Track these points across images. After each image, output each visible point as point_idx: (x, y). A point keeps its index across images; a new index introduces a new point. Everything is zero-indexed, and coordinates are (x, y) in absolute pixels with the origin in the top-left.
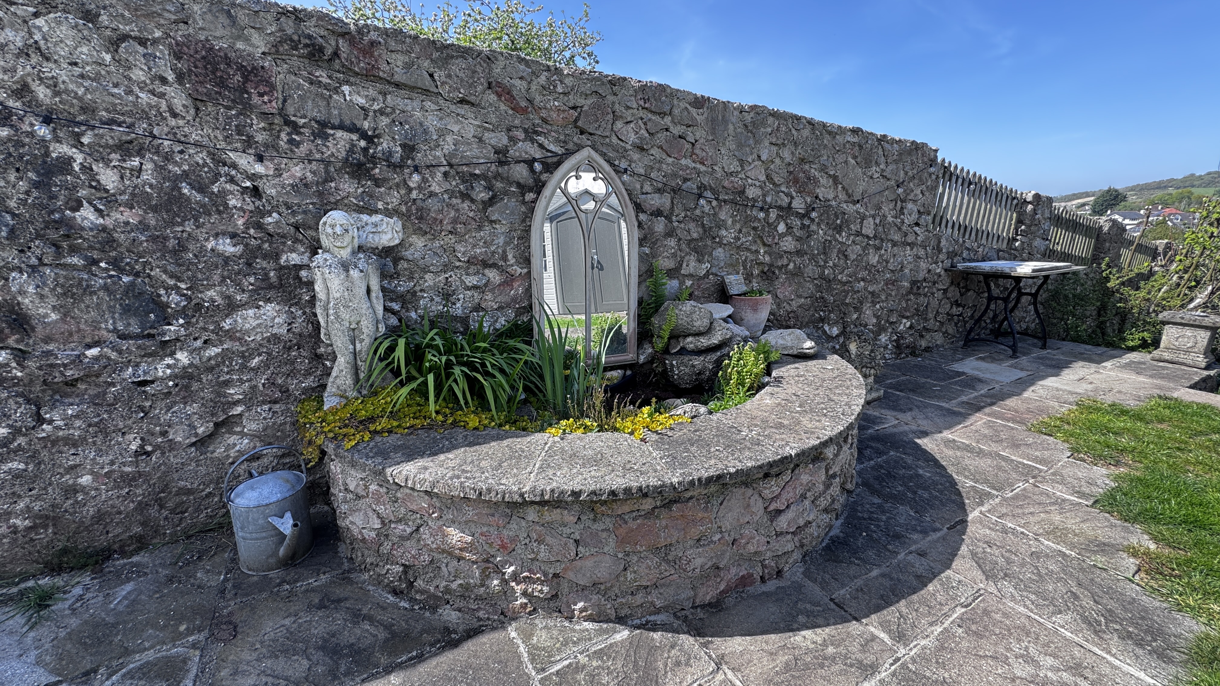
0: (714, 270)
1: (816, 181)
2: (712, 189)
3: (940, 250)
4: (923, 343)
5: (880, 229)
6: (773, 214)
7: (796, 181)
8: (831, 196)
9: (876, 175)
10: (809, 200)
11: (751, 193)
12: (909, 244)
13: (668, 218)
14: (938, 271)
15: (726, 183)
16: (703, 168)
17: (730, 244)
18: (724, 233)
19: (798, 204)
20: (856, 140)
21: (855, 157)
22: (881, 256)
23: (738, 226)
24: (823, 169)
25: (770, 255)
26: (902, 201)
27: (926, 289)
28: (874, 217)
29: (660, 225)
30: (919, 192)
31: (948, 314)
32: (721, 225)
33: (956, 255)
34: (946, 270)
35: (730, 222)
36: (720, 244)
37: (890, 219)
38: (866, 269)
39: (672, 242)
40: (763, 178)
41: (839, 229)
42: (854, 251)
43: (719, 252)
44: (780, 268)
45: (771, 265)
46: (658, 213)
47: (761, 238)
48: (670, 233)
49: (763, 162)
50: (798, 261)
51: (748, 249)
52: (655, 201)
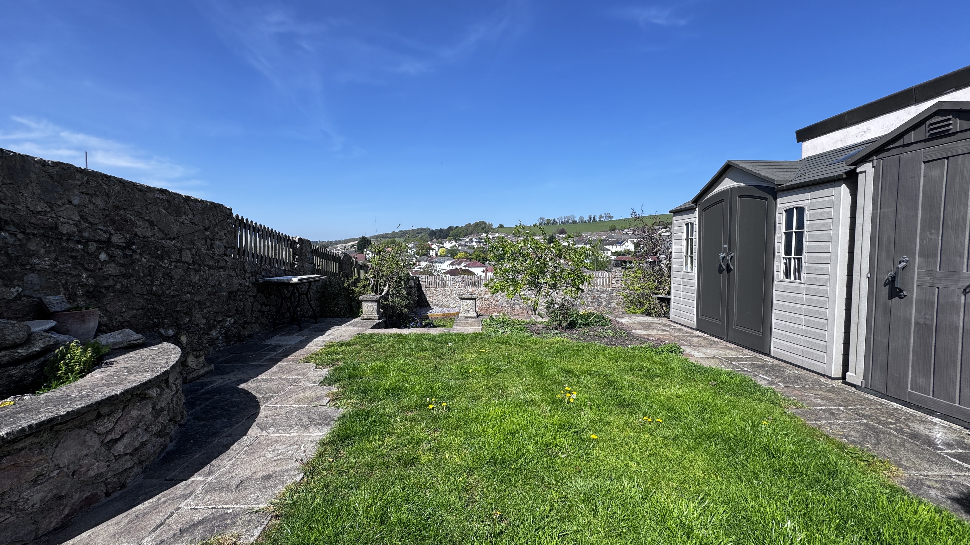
0: (27, 293)
1: (133, 224)
2: (14, 224)
3: (246, 271)
4: (246, 333)
5: (197, 258)
6: (92, 247)
7: (113, 222)
8: (149, 234)
9: (186, 222)
10: (128, 236)
11: (65, 229)
12: (222, 268)
14: (247, 284)
15: (33, 220)
17: (45, 270)
18: (36, 261)
19: (117, 239)
20: (164, 197)
21: (166, 209)
22: (200, 276)
23: (53, 255)
24: (138, 215)
25: (94, 278)
26: (211, 240)
27: (241, 297)
28: (190, 249)
30: (223, 234)
31: (260, 311)
32: (31, 254)
33: (257, 273)
34: (252, 283)
35: (42, 251)
36: (33, 270)
37: (203, 251)
38: (190, 285)
40: (78, 218)
41: (161, 258)
42: (177, 274)
43: (32, 277)
44: (107, 288)
45: (96, 286)
47: (82, 265)
49: (75, 206)
50: (125, 282)
51: (67, 274)
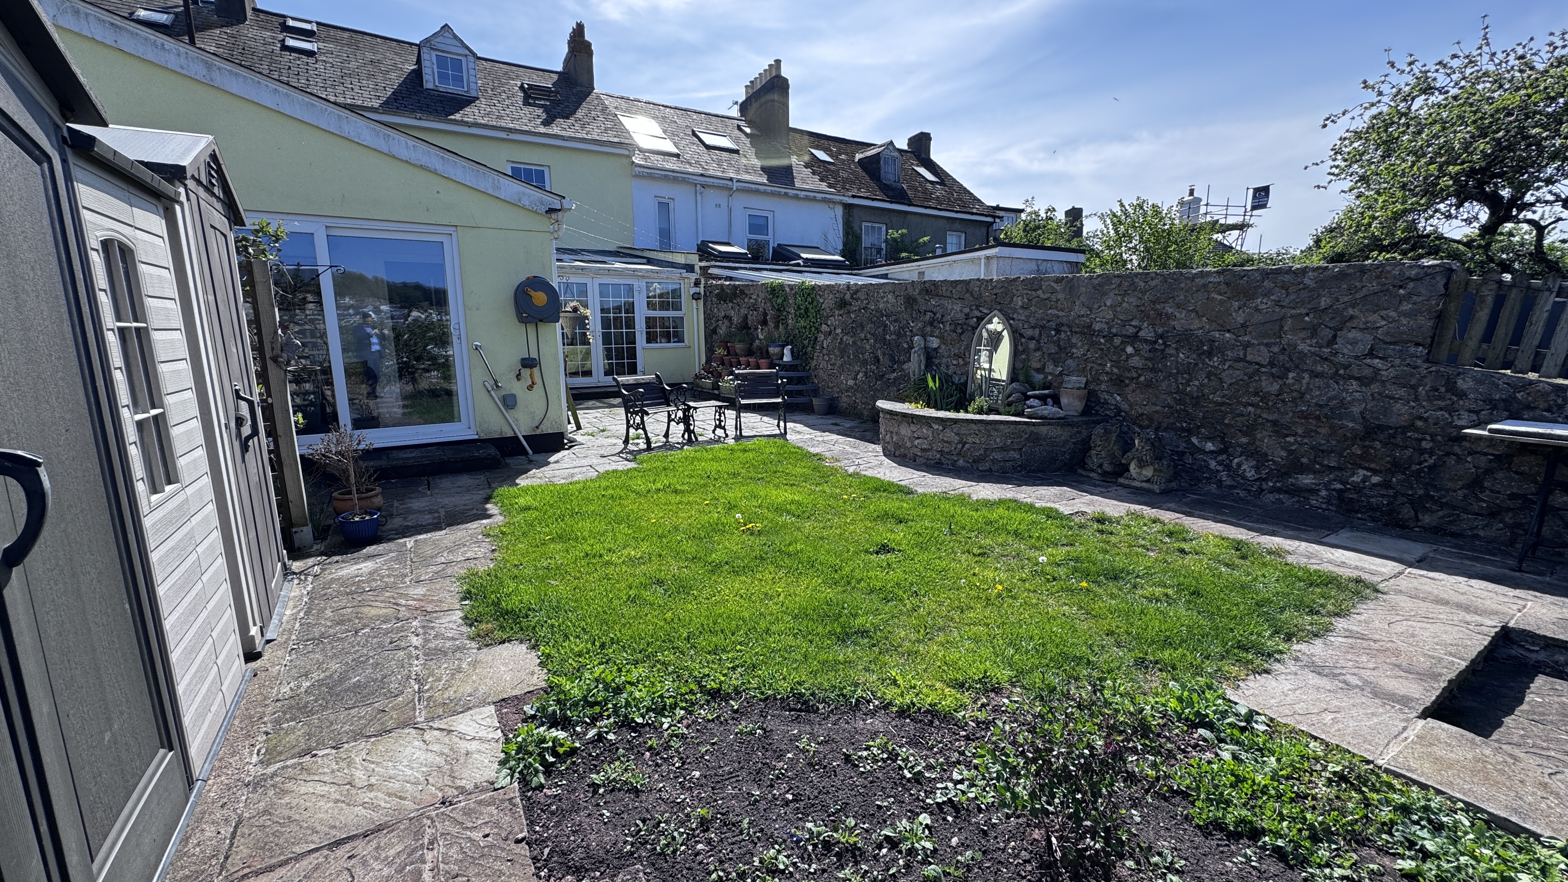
1: (1170, 316)
5: (1283, 357)
6: (1118, 340)
7: (1148, 317)
8: (1195, 327)
9: (1264, 306)
10: (1160, 330)
11: (1097, 326)
13: (1038, 341)
15: (1077, 322)
16: (1061, 314)
17: (1079, 357)
18: (1074, 350)
19: (1146, 333)
21: (1222, 294)
22: (1286, 385)
24: (1180, 306)
25: (1118, 368)
26: (1334, 329)
28: (1267, 345)
29: (1032, 345)
30: (1374, 318)
32: (1073, 346)
35: (1080, 344)
37: (1304, 348)
39: (1038, 354)
40: (1110, 317)
42: (1231, 376)
43: (1069, 362)
44: (1131, 379)
45: (1120, 376)
46: (1032, 338)
47: (1107, 356)
48: (1038, 349)
49: (1108, 307)
52: (1029, 332)
